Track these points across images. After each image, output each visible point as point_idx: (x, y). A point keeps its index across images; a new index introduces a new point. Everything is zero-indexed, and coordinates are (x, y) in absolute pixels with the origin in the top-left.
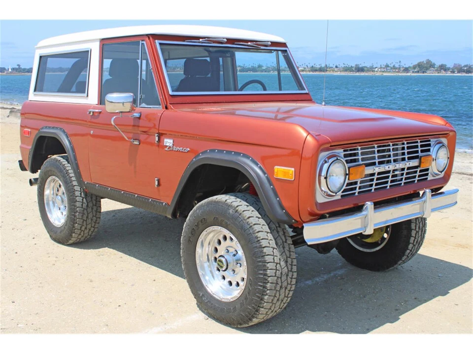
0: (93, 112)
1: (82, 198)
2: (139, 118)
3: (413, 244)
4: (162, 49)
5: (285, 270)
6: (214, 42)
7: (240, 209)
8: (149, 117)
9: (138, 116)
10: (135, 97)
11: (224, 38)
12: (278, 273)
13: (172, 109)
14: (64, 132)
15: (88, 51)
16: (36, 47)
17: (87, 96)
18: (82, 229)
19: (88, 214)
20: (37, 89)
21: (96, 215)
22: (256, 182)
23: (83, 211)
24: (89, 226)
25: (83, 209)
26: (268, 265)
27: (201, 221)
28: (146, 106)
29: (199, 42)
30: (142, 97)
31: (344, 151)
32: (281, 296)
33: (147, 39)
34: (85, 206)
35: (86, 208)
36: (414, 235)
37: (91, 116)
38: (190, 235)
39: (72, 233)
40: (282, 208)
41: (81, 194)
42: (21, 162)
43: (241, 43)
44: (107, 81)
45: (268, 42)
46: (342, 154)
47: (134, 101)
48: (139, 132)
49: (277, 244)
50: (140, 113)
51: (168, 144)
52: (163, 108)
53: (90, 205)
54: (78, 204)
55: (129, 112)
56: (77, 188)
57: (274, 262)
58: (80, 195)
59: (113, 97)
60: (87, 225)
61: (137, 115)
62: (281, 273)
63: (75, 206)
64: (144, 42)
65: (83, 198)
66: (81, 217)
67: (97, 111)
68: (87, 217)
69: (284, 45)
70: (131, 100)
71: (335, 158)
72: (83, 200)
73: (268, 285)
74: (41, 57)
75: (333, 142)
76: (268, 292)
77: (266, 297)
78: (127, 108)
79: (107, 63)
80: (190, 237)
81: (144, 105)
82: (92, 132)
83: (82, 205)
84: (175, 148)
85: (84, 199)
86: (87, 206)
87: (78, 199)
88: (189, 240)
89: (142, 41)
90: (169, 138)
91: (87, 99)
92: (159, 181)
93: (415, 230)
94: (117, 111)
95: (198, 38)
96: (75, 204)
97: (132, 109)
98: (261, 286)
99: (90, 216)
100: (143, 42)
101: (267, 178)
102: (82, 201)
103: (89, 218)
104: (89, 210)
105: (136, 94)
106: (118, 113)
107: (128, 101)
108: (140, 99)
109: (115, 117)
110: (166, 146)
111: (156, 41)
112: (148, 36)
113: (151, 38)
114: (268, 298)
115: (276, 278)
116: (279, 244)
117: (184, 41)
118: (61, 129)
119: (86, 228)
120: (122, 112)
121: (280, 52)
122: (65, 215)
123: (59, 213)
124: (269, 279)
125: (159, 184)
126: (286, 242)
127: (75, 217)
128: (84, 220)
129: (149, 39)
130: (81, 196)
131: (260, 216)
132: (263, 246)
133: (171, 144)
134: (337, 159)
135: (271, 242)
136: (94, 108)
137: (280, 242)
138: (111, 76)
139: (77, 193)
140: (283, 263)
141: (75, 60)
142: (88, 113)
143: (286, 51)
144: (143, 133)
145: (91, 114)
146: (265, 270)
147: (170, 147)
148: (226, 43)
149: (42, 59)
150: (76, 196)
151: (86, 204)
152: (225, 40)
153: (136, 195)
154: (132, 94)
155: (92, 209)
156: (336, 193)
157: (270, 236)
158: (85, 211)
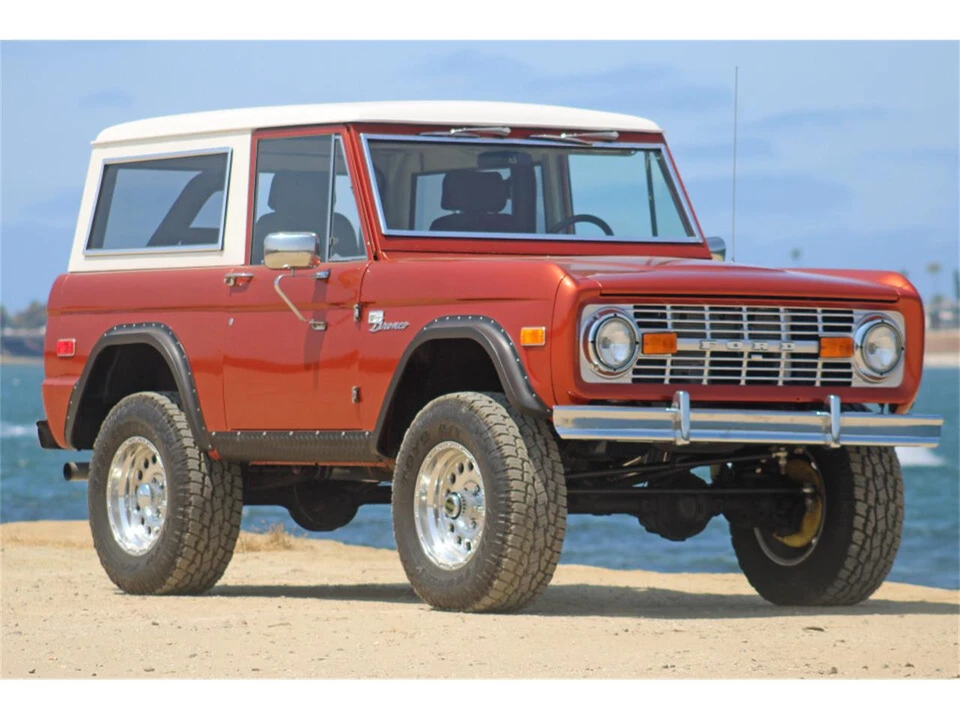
0: (236, 279)
1: (202, 475)
2: (326, 280)
3: (864, 531)
4: (371, 151)
5: (543, 498)
6: (483, 135)
7: (477, 405)
8: (346, 278)
9: (325, 277)
10: (318, 242)
11: (504, 127)
12: (530, 499)
13: (384, 258)
14: (167, 330)
15: (226, 154)
16: (92, 142)
17: (222, 249)
18: (198, 548)
19: (213, 512)
20: (93, 242)
21: (231, 517)
22: (494, 353)
23: (204, 503)
24: (214, 544)
25: (202, 500)
26: (513, 484)
27: (422, 439)
28: (341, 259)
29: (449, 136)
30: (334, 243)
31: (635, 307)
32: (537, 542)
33: (346, 130)
34: (207, 492)
35: (209, 497)
36: (864, 513)
37: (231, 287)
38: (405, 469)
39: (176, 555)
40: (531, 390)
41: (200, 465)
42: (43, 426)
43: (545, 136)
44: (265, 217)
45: (611, 131)
46: (632, 312)
47: (318, 250)
48: (325, 307)
49: (529, 455)
50: (329, 271)
51: (374, 321)
52: (370, 259)
53: (220, 492)
54: (194, 488)
55: (308, 268)
56: (193, 452)
57: (522, 480)
58: (197, 468)
59: (278, 239)
60: (209, 538)
61: (321, 274)
62: (536, 501)
63: (185, 491)
64: (340, 138)
65: (204, 475)
66: (197, 518)
67: (243, 275)
68: (211, 520)
69: (658, 137)
70: (312, 247)
71: (612, 315)
72: (203, 479)
73: (513, 516)
74: (106, 167)
75: (604, 288)
76: (513, 527)
77: (510, 537)
78: (304, 260)
79: (266, 180)
80: (405, 473)
81: (336, 257)
82: (232, 320)
83: (202, 490)
84: (387, 326)
85: (207, 478)
86: (213, 494)
87: (193, 475)
88: (404, 478)
89: (337, 134)
90: (377, 307)
91: (221, 255)
92: (358, 391)
93: (866, 501)
94: (286, 266)
95: (446, 127)
96: (187, 487)
97: (314, 263)
98: (502, 519)
99: (219, 517)
100: (337, 137)
101: (512, 348)
102: (201, 480)
103: (216, 522)
104: (217, 503)
105: (321, 236)
106: (286, 269)
107: (306, 249)
108: (330, 246)
109: (280, 277)
110: (372, 325)
111: (361, 135)
112: (346, 125)
113: (352, 130)
114: (513, 539)
115: (525, 506)
116: (535, 456)
117: (418, 134)
118: (158, 325)
119: (207, 547)
120: (294, 268)
121: (652, 154)
122: (157, 532)
123: (141, 530)
124: (514, 506)
125: (359, 398)
126: (548, 456)
127: (184, 517)
128: (204, 526)
129: (348, 130)
130: (200, 470)
131: (507, 415)
132: (506, 455)
133: (381, 320)
134: (615, 316)
135: (519, 451)
136: (237, 270)
137: (536, 454)
138: (272, 208)
139: (192, 464)
140: (539, 485)
141: (192, 174)
142: (225, 280)
143: (658, 152)
144: (333, 307)
145: (232, 283)
146: (508, 492)
147: (378, 325)
148: (510, 136)
149: (110, 170)
150: (190, 470)
151: (211, 489)
152: (508, 131)
153: (318, 432)
154: (314, 235)
155: (223, 501)
156: (615, 370)
157: (520, 443)
158: (208, 505)
